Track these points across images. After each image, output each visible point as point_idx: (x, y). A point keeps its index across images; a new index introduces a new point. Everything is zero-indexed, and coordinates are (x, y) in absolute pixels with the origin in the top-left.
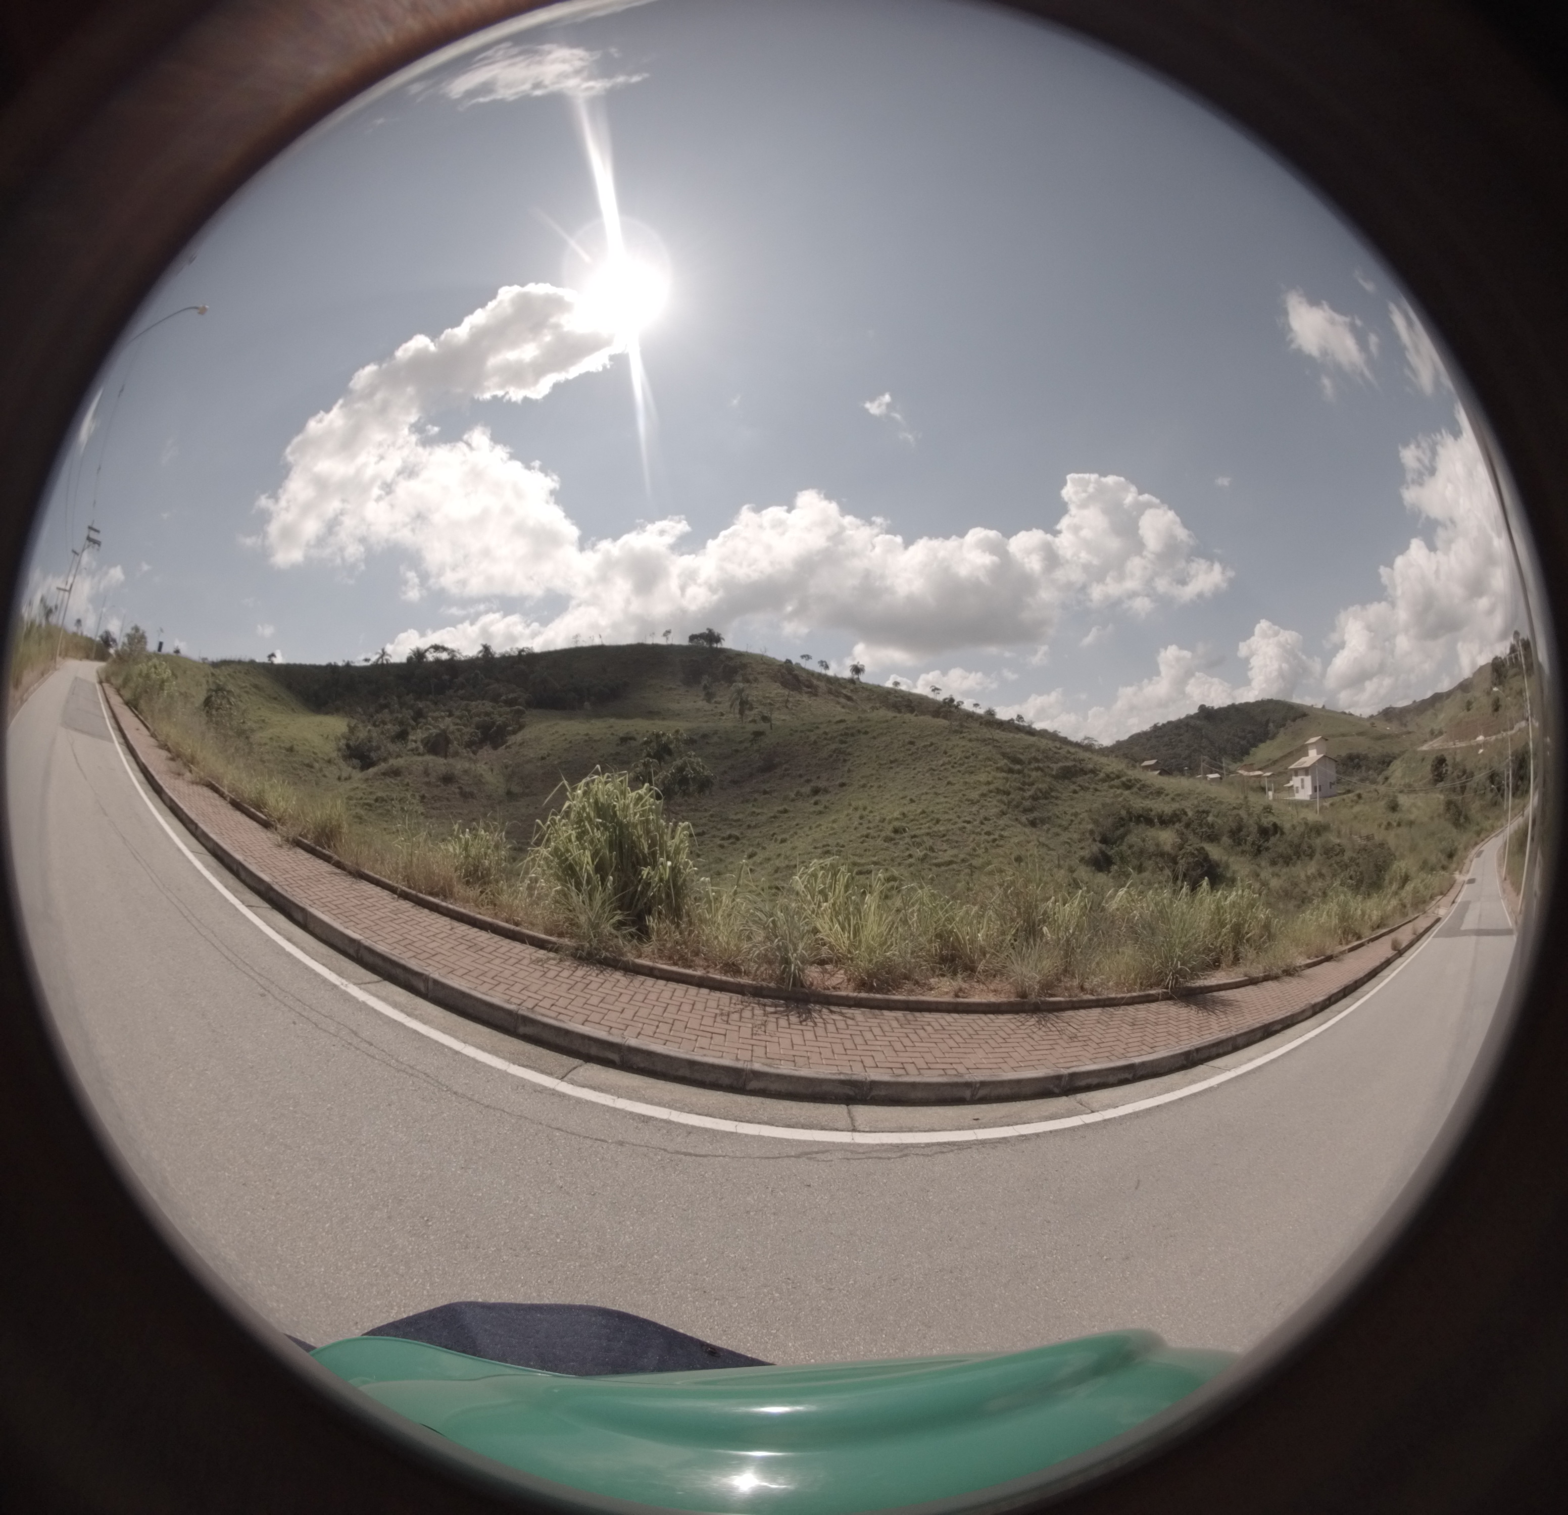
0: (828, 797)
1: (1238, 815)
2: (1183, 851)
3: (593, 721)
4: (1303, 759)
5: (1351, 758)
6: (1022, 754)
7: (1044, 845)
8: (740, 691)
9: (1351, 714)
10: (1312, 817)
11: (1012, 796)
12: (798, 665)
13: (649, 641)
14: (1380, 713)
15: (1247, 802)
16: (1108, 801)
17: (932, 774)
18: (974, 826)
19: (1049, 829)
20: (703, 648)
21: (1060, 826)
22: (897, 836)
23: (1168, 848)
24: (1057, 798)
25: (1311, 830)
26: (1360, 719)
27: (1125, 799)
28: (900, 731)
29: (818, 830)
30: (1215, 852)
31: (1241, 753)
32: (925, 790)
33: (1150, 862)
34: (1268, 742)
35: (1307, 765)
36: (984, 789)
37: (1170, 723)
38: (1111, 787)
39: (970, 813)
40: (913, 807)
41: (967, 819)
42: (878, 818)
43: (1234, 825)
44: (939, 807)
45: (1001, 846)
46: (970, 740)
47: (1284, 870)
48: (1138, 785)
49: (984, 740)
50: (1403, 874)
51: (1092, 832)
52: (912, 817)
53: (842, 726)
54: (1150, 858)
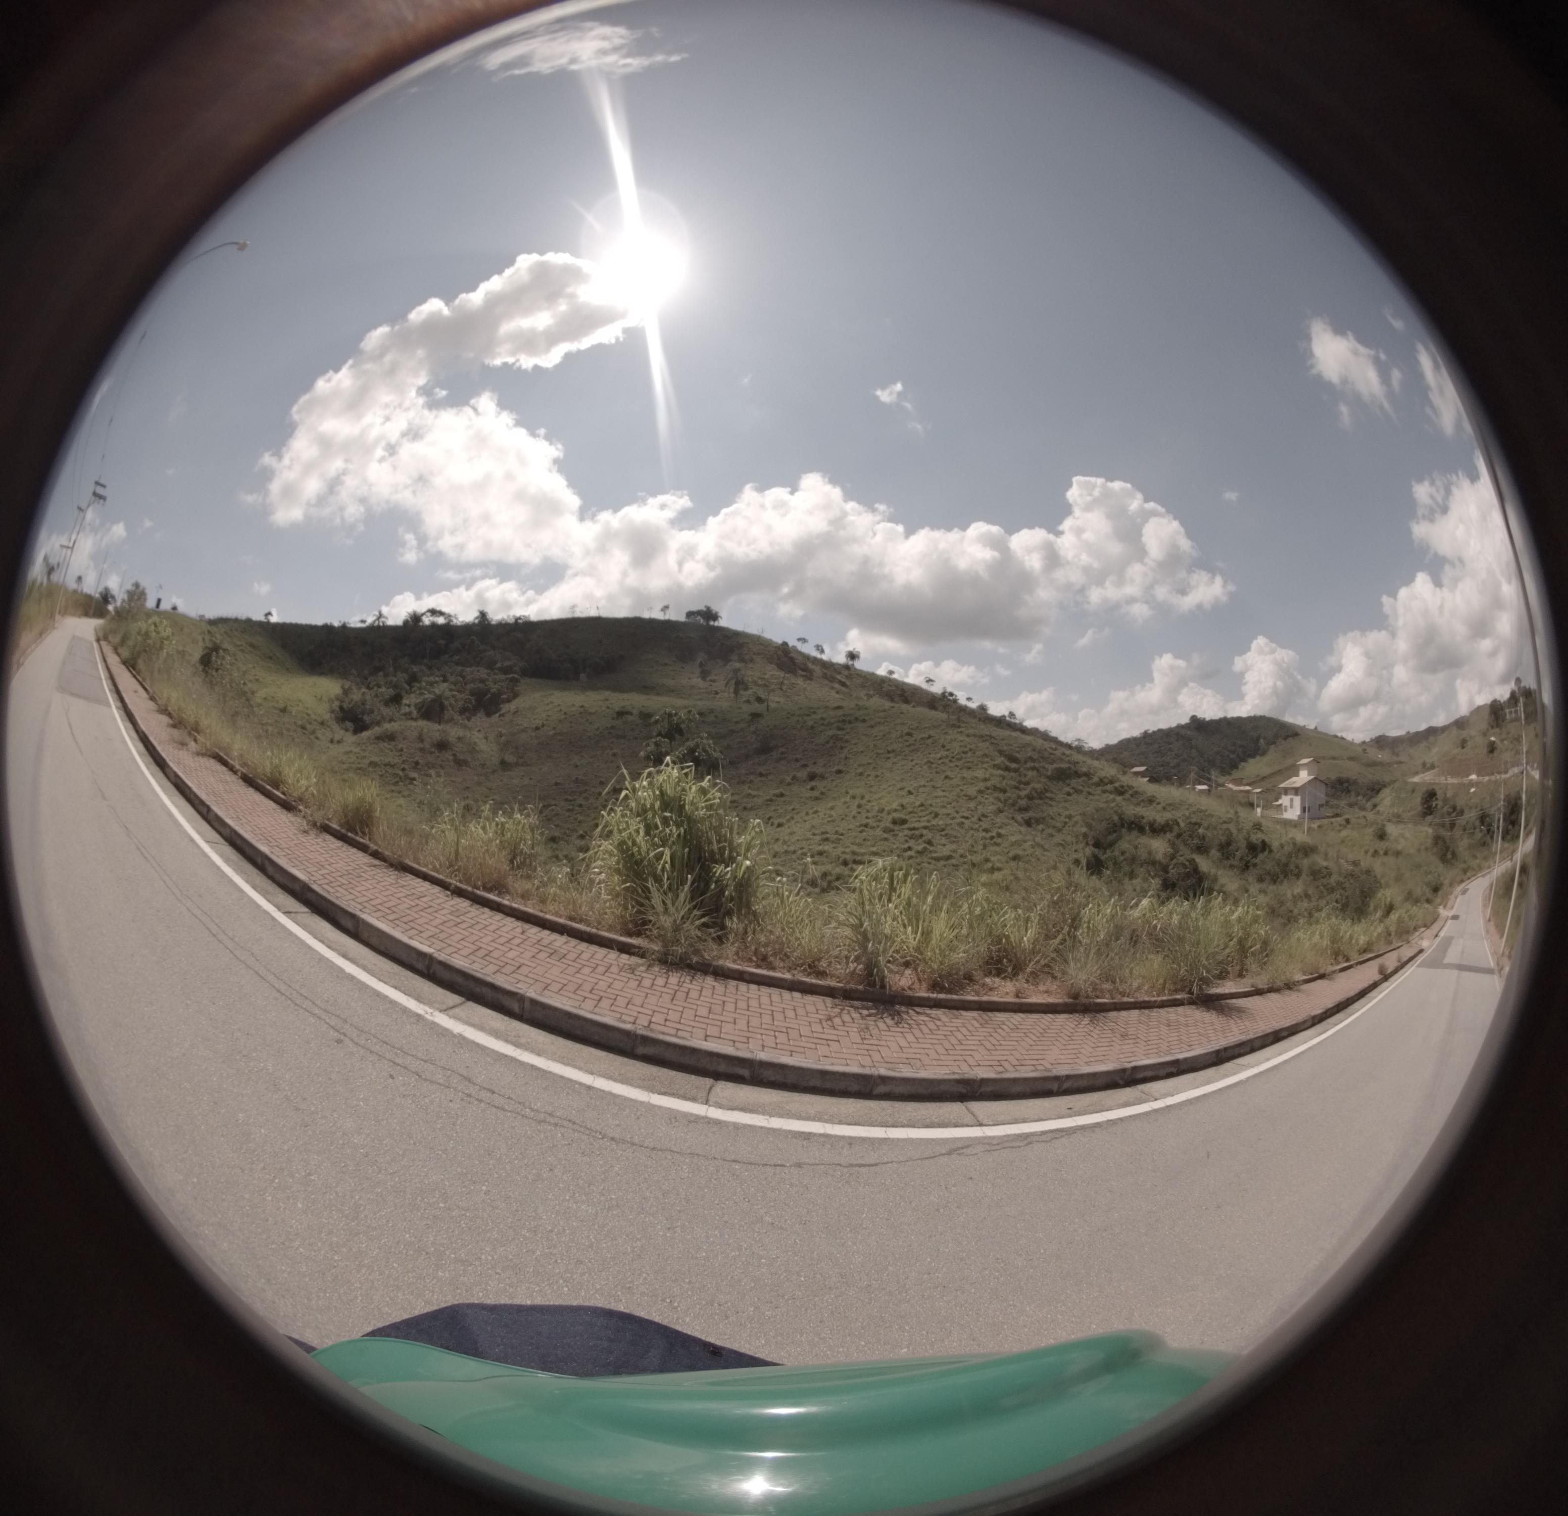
0: (825, 783)
1: (1228, 829)
2: (1175, 861)
3: (588, 693)
4: (1294, 779)
5: (1340, 781)
6: (1018, 752)
7: (1038, 845)
8: (736, 671)
9: (1343, 738)
10: (1301, 837)
11: (1008, 794)
12: (794, 647)
13: (646, 615)
14: (1372, 740)
15: (1238, 817)
16: (1101, 805)
17: (930, 767)
18: (972, 822)
19: (1043, 830)
20: (701, 625)
21: (1054, 827)
22: (896, 828)
23: (1159, 856)
24: (1051, 799)
25: (1299, 850)
26: (1352, 744)
27: (1117, 805)
28: (898, 721)
29: (815, 815)
30: (1204, 864)
31: (1230, 766)
32: (922, 783)
33: (1142, 869)
34: (1258, 758)
35: (1298, 785)
36: (981, 786)
37: (1160, 731)
38: (1105, 792)
39: (969, 809)
40: (911, 798)
41: (965, 814)
42: (876, 808)
43: (1223, 839)
44: (938, 800)
45: (997, 844)
46: (968, 736)
47: (1272, 887)
48: (1130, 792)
49: (982, 736)
50: (1388, 903)
51: (1085, 835)
52: (910, 809)
53: (840, 712)
54: (1141, 866)
